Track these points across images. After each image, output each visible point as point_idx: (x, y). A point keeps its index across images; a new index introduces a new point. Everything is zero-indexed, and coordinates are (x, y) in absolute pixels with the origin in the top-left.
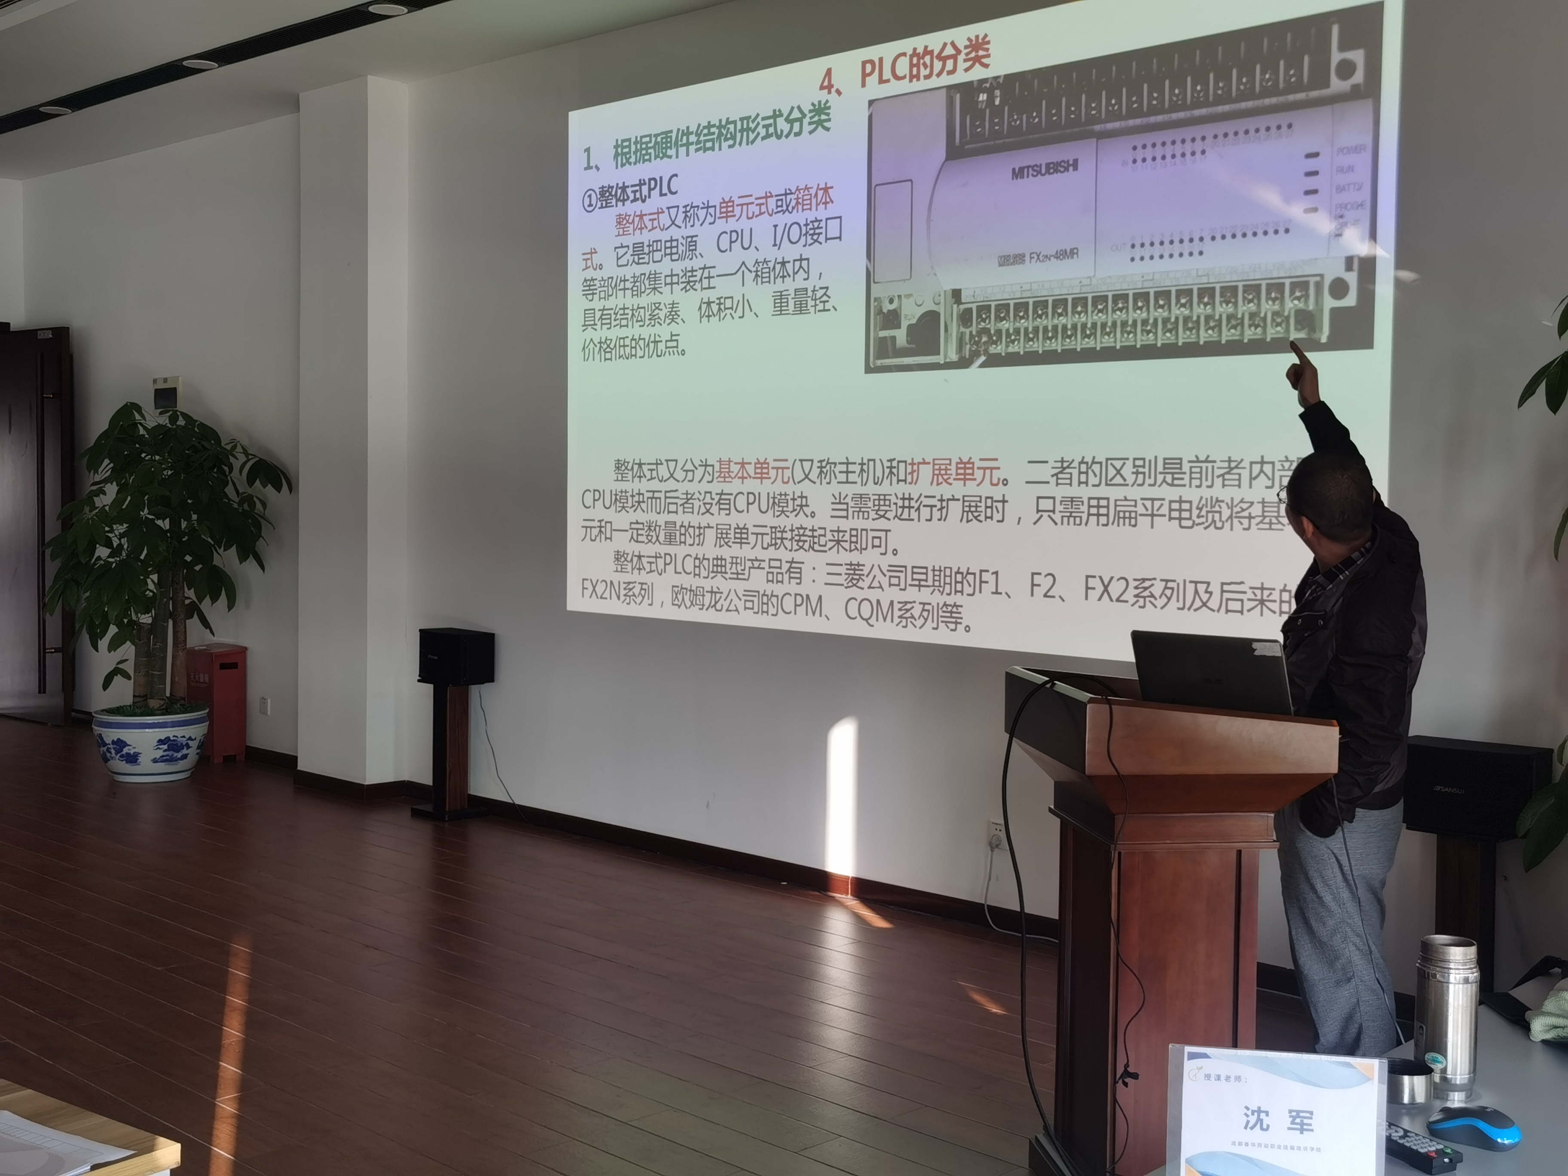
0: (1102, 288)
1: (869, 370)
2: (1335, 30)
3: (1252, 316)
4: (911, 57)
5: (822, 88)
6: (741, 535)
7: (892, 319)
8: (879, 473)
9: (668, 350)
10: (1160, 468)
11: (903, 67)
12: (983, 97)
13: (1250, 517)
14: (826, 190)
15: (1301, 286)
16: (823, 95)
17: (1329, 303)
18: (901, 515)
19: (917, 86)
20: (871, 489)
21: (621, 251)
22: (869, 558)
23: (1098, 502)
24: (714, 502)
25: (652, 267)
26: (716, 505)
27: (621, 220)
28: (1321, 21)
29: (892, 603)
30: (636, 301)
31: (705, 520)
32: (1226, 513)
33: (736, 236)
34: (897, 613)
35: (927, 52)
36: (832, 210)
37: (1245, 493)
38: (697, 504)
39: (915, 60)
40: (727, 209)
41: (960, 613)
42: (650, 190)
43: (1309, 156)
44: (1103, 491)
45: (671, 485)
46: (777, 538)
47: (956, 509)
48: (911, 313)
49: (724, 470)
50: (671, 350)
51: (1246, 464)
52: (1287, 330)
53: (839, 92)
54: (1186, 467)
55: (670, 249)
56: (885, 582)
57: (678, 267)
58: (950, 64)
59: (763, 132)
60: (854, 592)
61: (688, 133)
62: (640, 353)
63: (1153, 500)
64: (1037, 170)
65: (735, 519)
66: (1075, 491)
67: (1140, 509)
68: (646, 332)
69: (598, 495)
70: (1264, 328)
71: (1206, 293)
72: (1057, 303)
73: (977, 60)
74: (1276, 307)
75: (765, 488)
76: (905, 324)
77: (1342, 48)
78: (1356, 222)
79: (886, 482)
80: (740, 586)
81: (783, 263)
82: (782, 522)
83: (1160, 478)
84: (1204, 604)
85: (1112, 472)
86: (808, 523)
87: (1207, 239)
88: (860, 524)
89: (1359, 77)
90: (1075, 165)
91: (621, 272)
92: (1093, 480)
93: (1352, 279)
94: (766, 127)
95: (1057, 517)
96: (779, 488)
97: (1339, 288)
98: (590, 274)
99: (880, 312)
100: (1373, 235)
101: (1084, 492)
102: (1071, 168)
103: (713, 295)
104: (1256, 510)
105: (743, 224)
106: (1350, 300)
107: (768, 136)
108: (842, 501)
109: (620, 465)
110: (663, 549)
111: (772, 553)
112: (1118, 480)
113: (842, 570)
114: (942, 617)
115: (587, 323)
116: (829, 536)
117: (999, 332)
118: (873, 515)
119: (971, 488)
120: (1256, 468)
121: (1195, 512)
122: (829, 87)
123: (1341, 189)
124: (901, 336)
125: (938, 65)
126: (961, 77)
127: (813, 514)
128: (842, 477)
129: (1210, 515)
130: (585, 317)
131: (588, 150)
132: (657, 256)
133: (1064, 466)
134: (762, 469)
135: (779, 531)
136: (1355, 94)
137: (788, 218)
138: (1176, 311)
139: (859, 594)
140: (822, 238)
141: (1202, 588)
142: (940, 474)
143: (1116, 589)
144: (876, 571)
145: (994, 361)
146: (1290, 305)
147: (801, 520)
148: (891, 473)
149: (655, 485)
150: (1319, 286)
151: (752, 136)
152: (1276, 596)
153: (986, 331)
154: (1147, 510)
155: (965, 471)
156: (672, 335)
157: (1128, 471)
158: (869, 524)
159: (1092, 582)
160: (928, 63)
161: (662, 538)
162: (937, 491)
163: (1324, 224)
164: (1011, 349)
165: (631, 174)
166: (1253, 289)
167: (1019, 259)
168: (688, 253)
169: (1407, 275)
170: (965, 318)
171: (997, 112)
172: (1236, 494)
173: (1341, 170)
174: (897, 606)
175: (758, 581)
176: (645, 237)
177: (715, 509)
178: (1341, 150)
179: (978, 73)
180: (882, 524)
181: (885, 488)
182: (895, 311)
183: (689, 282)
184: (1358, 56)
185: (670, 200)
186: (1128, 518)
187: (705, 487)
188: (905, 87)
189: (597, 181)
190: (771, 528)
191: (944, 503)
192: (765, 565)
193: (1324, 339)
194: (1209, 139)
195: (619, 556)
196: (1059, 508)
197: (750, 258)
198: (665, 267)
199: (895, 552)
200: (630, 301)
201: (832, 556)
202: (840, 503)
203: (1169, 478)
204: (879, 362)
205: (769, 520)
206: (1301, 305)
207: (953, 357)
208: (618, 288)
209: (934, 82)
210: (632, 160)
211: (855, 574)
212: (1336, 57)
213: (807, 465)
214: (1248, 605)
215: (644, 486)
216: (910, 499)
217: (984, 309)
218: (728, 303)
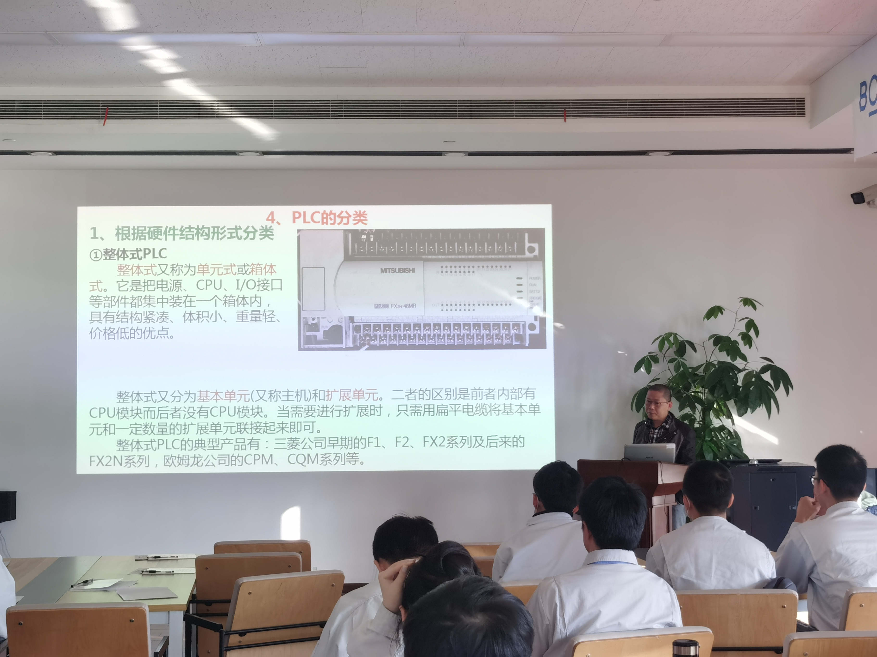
0: (428, 321)
1: (300, 349)
2: (527, 235)
3: (497, 335)
4: (323, 214)
5: (268, 219)
6: (216, 428)
7: (315, 327)
8: (308, 396)
9: (159, 336)
10: (458, 392)
11: (318, 217)
12: (364, 237)
13: (499, 411)
14: (271, 266)
15: (517, 325)
16: (269, 224)
17: (528, 332)
18: (322, 415)
19: (325, 227)
20: (303, 403)
21: (122, 284)
22: (302, 435)
23: (429, 407)
24: (196, 412)
25: (147, 293)
26: (197, 413)
27: (121, 268)
28: (521, 232)
29: (317, 455)
30: (134, 310)
31: (188, 421)
32: (488, 409)
33: (209, 283)
34: (320, 459)
35: (331, 213)
36: (274, 276)
37: (496, 401)
38: (182, 414)
39: (325, 216)
40: (203, 269)
41: (358, 456)
42: (145, 254)
43: (518, 278)
44: (431, 402)
45: (163, 404)
46: (241, 428)
47: (354, 411)
48: (325, 325)
49: (204, 396)
50: (162, 336)
51: (496, 390)
52: (512, 341)
53: (279, 223)
54: (470, 392)
55: (162, 285)
56: (313, 445)
57: (168, 295)
58: (345, 221)
59: (229, 235)
60: (293, 451)
61: (174, 229)
62: (137, 336)
63: (455, 405)
64: (394, 271)
65: (211, 420)
66: (417, 402)
67: (449, 409)
68: (142, 326)
69: (103, 411)
70: (502, 340)
71: (477, 326)
72: (405, 325)
73: (360, 221)
74: (507, 332)
75: (233, 404)
76: (322, 330)
77: (529, 242)
78: (538, 304)
79: (312, 400)
80: (216, 453)
81: (244, 298)
82: (245, 420)
83: (458, 396)
84: (480, 445)
85: (435, 394)
86: (263, 420)
87: (476, 305)
88: (296, 419)
89: (536, 253)
90: (413, 270)
91: (122, 294)
92: (426, 397)
93: (537, 324)
94: (231, 233)
95: (409, 413)
96: (242, 404)
97: (532, 327)
98: (95, 293)
99: (306, 323)
100: (545, 309)
101: (422, 403)
102: (411, 272)
103: (194, 310)
104: (502, 408)
105: (216, 277)
106: (537, 331)
107: (231, 237)
108: (285, 409)
109: (120, 395)
110: (156, 438)
111: (238, 435)
112: (438, 397)
113: (286, 441)
114: (347, 459)
115: (93, 319)
116: (277, 426)
117: (375, 336)
118: (304, 415)
119: (362, 402)
120: (501, 392)
121: (475, 409)
122: (273, 220)
123: (531, 292)
124: (320, 335)
125: (338, 220)
126: (351, 226)
127: (266, 416)
128: (286, 398)
129: (481, 410)
130: (92, 316)
131: (94, 229)
132: (151, 288)
133: (411, 392)
134: (230, 395)
135: (242, 425)
136: (535, 259)
137: (246, 277)
138: (463, 332)
139: (297, 452)
140: (269, 288)
141: (479, 439)
142: (345, 395)
143: (438, 441)
144: (307, 440)
145: (372, 348)
146: (513, 332)
147: (258, 419)
148: (315, 396)
149: (150, 404)
150: (524, 326)
151: (220, 236)
152: (511, 440)
153: (369, 335)
154: (452, 409)
155: (359, 394)
156: (163, 328)
157: (443, 394)
158: (302, 419)
159: (426, 440)
160: (333, 218)
161: (156, 431)
162: (343, 404)
163: (525, 304)
164: (382, 343)
165: (130, 245)
166: (497, 325)
167: (386, 306)
168: (175, 288)
169: (559, 325)
170: (357, 329)
171: (371, 244)
172: (493, 402)
173: (531, 285)
174: (320, 456)
175: (229, 450)
176: (142, 278)
177: (196, 415)
178: (531, 278)
179: (360, 227)
180: (311, 419)
181: (312, 402)
182: (316, 324)
183: (176, 302)
184: (536, 246)
185: (160, 261)
186: (445, 413)
187: (188, 404)
188: (319, 226)
189: (102, 246)
190: (237, 423)
191: (347, 410)
192: (234, 442)
193: (527, 345)
194: (476, 267)
195: (120, 443)
196: (409, 409)
197: (221, 294)
198: (158, 294)
199: (318, 432)
200: (129, 309)
201: (280, 435)
202: (283, 410)
203: (462, 396)
204: (306, 346)
205: (236, 419)
206: (517, 332)
207: (351, 345)
208: (120, 302)
209: (336, 227)
210: (131, 237)
211: (294, 443)
212: (527, 245)
213: (261, 393)
214: (499, 444)
215: (141, 405)
216: (327, 407)
217: (367, 326)
218: (205, 314)
